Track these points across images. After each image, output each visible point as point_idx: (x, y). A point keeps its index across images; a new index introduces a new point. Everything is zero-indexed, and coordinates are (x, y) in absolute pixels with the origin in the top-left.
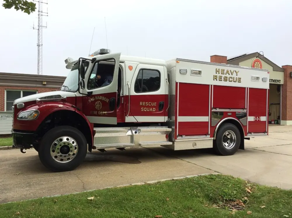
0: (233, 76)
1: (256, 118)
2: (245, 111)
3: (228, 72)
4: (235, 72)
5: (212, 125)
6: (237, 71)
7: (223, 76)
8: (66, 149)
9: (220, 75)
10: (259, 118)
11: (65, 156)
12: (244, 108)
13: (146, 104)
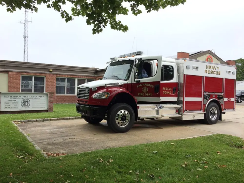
0: (215, 70)
1: (228, 99)
2: (222, 94)
3: (213, 68)
4: (217, 68)
5: (204, 104)
6: (218, 67)
7: (210, 70)
8: (124, 118)
9: (209, 69)
10: (230, 99)
11: (124, 123)
12: (222, 92)
13: (166, 89)
